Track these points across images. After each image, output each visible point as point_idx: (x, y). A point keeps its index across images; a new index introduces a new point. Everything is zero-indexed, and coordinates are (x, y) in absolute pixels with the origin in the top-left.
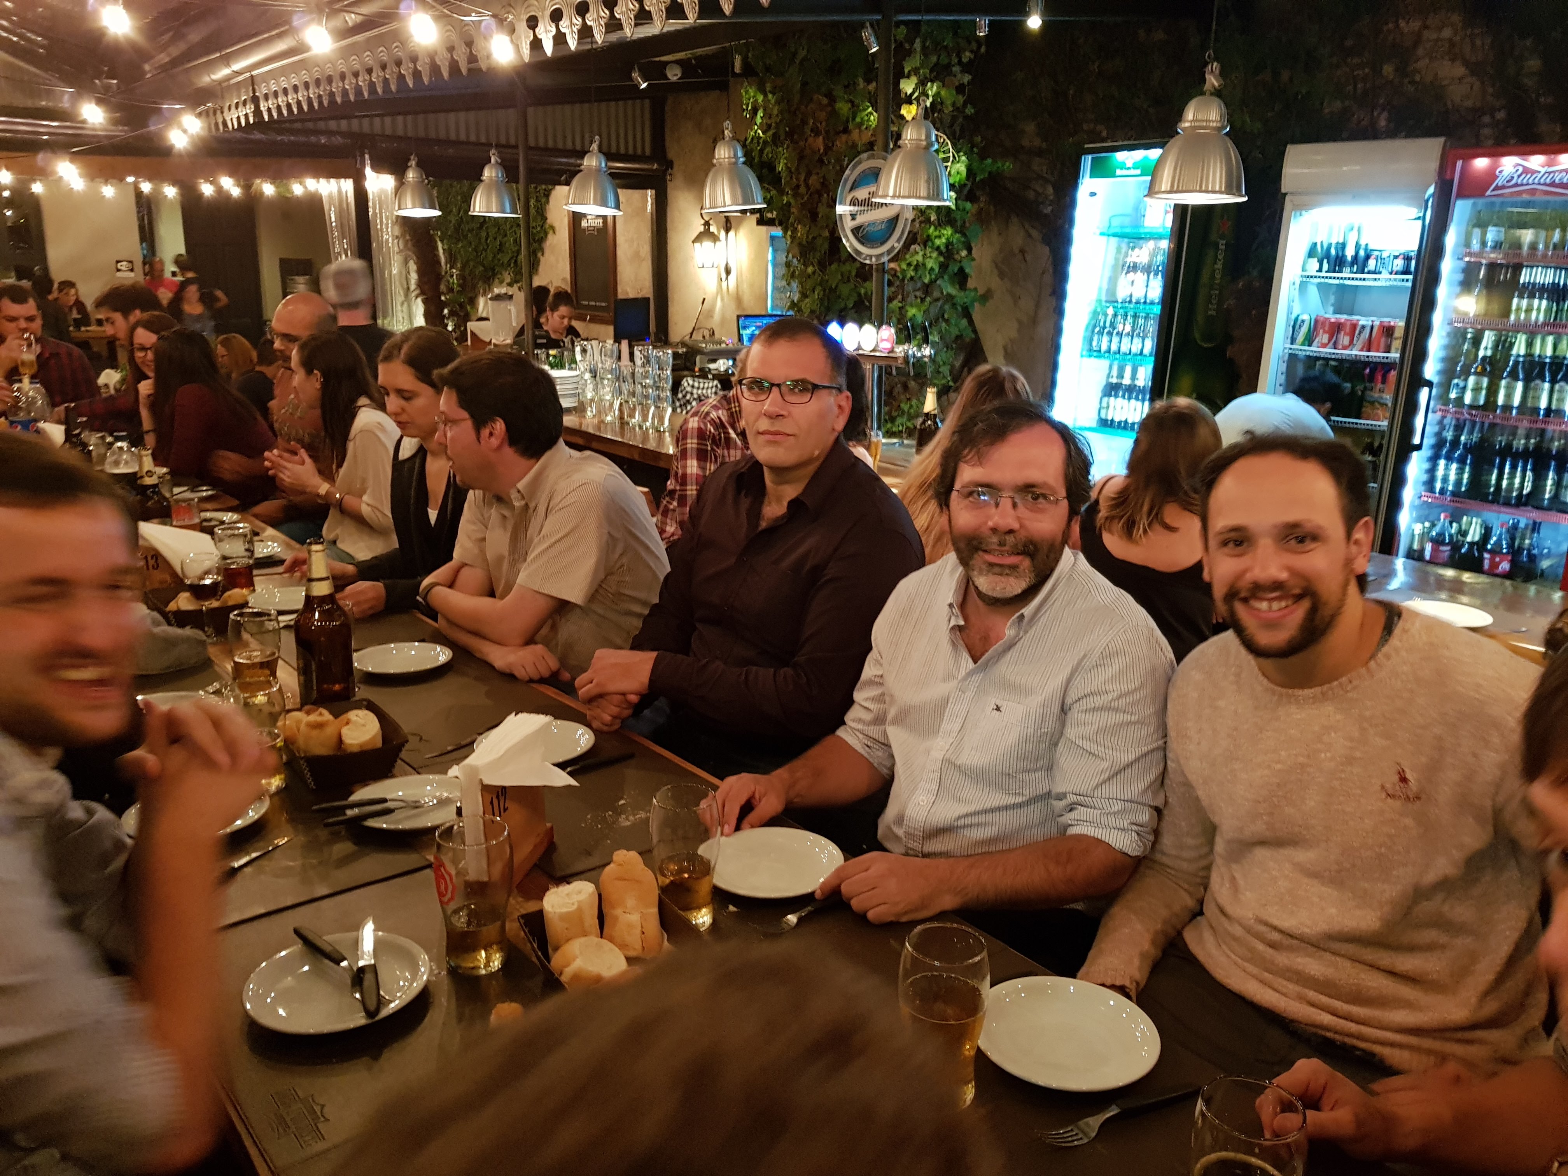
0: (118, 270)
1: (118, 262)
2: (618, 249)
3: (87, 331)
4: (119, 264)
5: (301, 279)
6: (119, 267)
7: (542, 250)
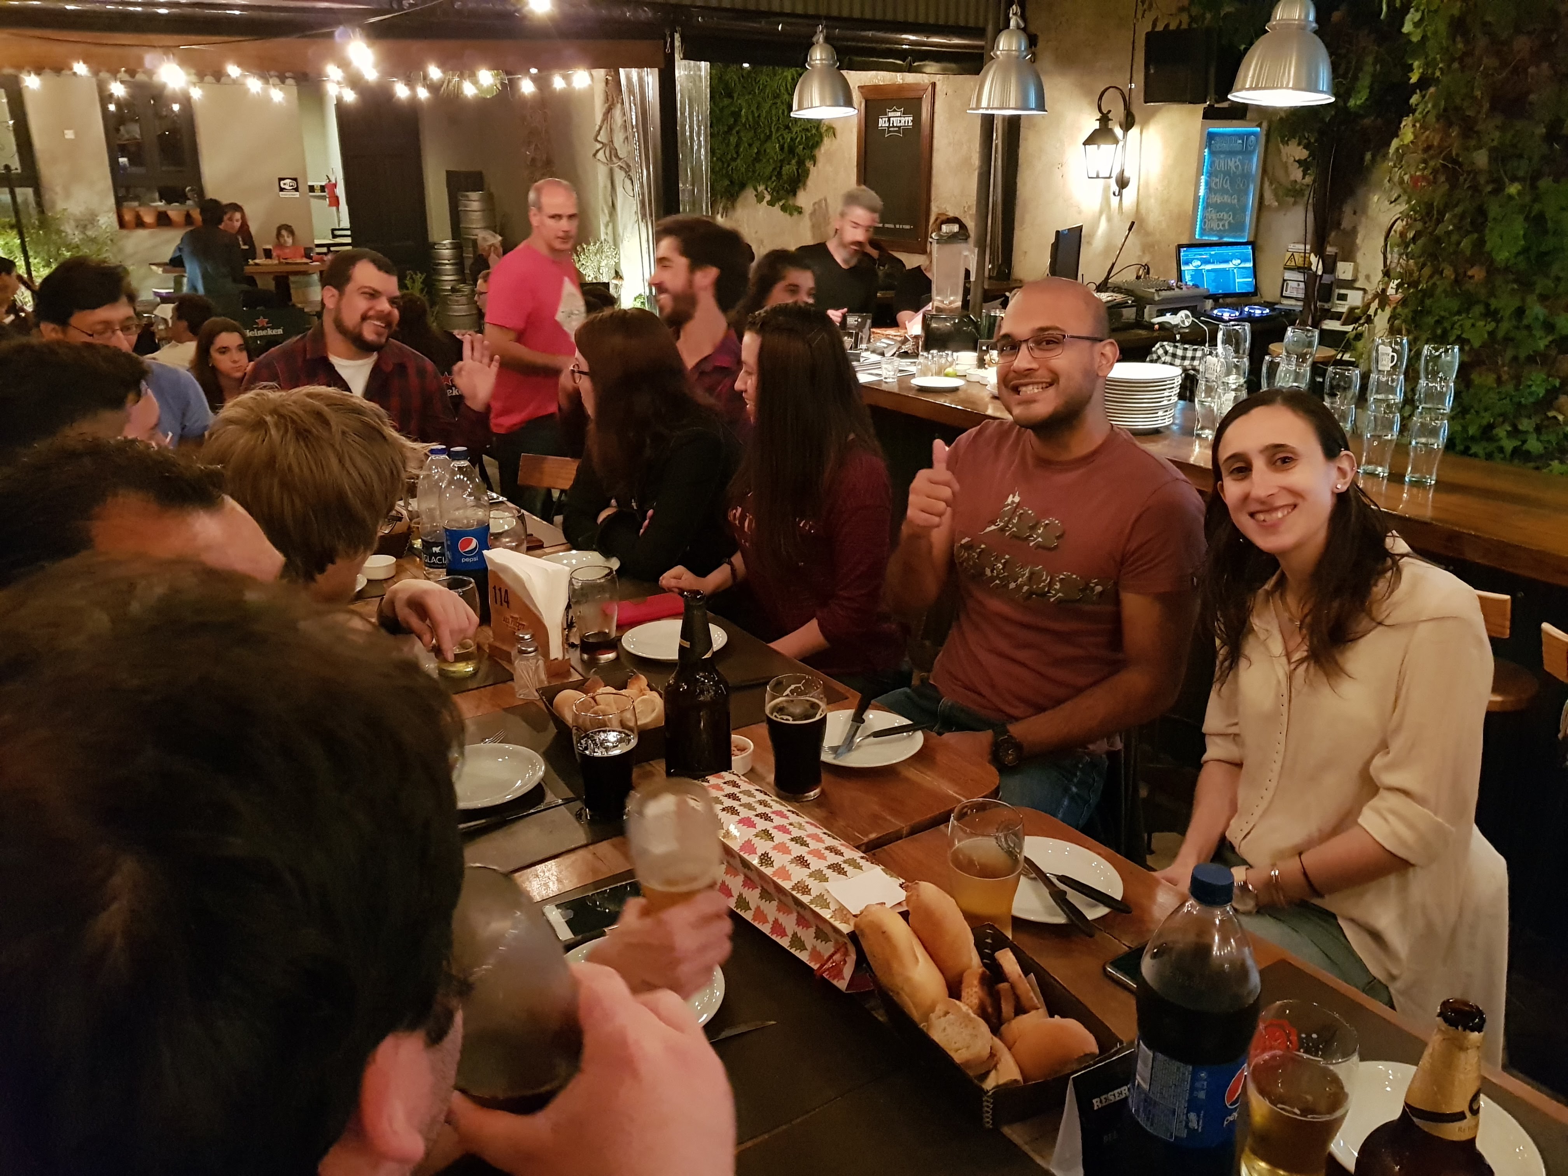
0: (282, 189)
1: (281, 179)
2: (935, 155)
3: (257, 264)
4: (282, 182)
5: (474, 195)
6: (282, 186)
7: (814, 159)
